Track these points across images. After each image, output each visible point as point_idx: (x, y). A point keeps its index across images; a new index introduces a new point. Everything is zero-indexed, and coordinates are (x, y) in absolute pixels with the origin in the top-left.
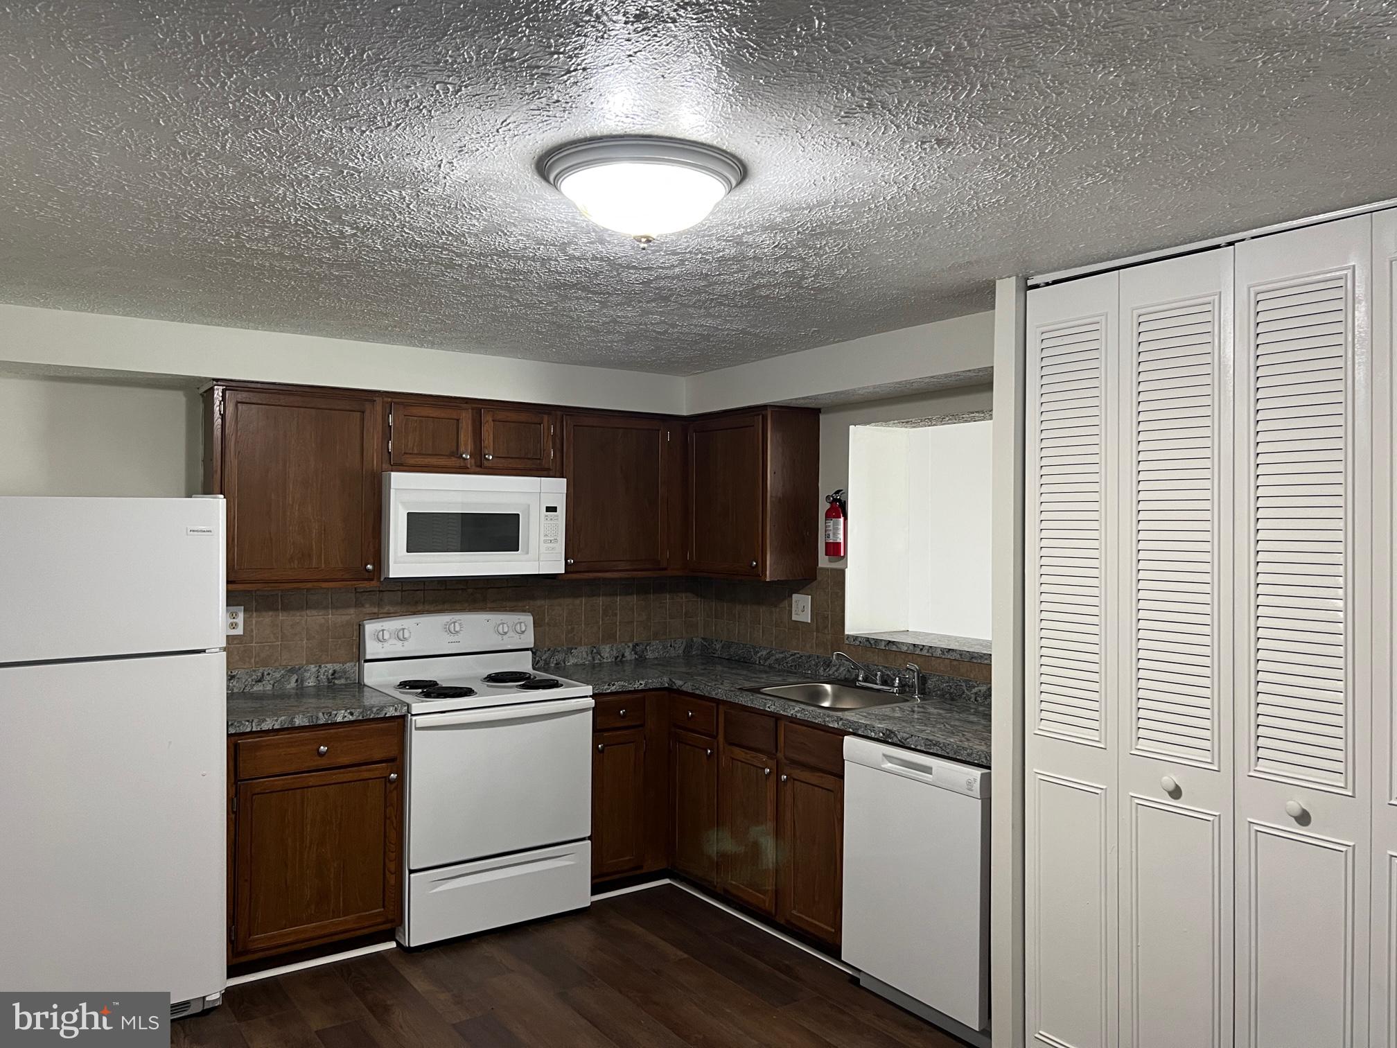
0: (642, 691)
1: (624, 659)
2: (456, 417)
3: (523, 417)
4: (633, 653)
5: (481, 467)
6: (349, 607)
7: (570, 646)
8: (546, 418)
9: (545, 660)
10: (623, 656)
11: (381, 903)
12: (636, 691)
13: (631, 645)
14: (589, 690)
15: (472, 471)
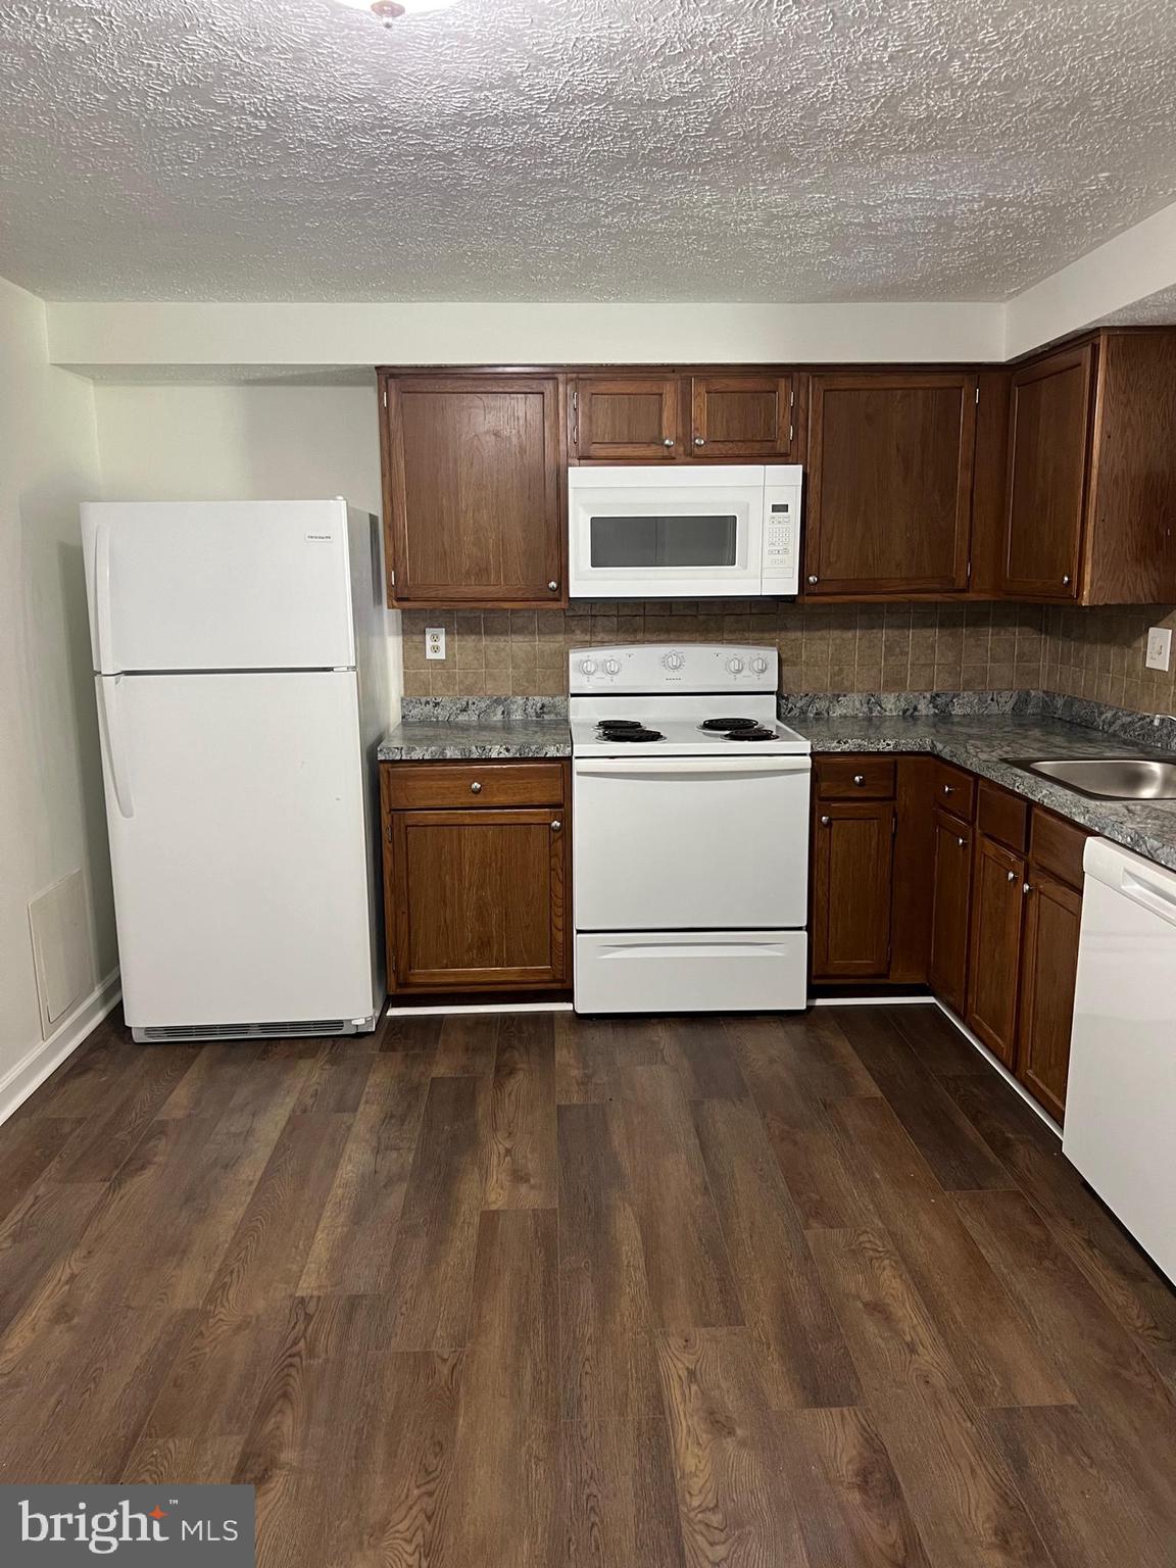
0: (890, 753)
1: (916, 713)
2: (657, 391)
3: (750, 384)
4: (931, 706)
5: (691, 455)
6: (557, 632)
7: (836, 693)
8: (782, 383)
9: (801, 708)
10: (915, 709)
11: (548, 960)
12: (879, 753)
13: (928, 695)
14: (805, 746)
15: (680, 461)
